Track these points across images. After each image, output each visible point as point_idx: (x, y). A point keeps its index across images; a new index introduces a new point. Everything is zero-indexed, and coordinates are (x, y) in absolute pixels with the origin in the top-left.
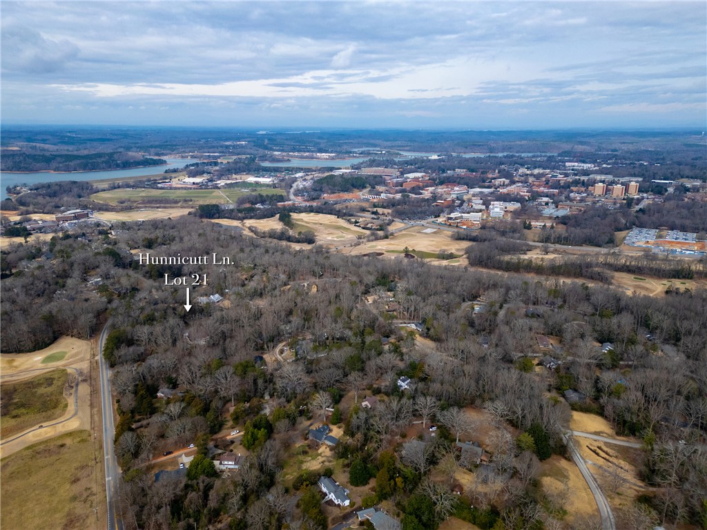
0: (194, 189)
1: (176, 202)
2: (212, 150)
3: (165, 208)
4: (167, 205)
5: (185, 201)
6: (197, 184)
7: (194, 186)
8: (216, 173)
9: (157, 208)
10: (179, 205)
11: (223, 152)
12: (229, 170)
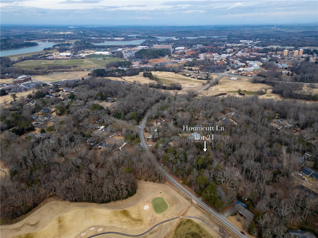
0: (70, 59)
1: (70, 68)
2: (57, 37)
3: (67, 71)
4: (67, 70)
5: (74, 67)
6: (69, 56)
7: (68, 58)
8: (73, 50)
9: (63, 71)
10: (72, 69)
11: (65, 38)
12: (78, 48)
